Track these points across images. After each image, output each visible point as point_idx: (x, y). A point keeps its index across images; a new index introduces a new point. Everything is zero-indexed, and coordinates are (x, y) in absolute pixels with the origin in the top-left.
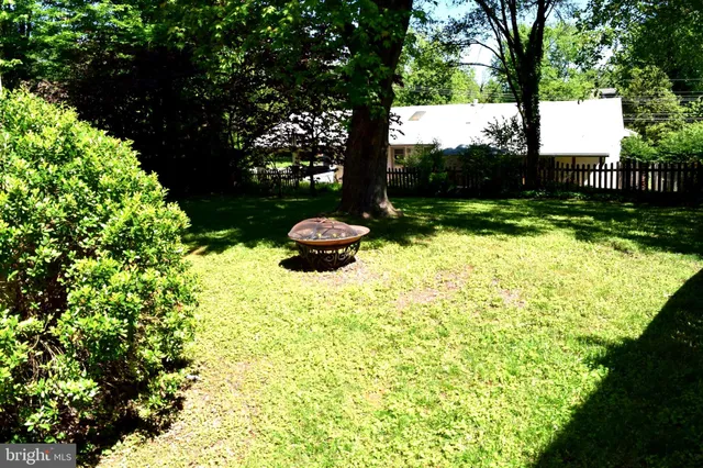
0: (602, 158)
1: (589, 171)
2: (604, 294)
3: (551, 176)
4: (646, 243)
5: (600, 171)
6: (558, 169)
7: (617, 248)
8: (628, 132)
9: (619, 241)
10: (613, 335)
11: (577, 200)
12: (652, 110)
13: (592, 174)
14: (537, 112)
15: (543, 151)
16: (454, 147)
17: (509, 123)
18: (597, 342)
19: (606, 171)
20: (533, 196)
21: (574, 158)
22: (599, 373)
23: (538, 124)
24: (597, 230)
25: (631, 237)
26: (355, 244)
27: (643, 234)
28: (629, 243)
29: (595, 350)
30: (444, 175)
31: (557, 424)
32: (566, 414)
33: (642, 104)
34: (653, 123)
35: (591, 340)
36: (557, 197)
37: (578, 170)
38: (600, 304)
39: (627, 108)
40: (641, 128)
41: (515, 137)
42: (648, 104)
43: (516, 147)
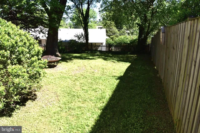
0: (102, 44)
1: (99, 46)
2: (114, 69)
3: (91, 48)
4: (118, 61)
5: (102, 46)
6: (93, 46)
7: (113, 62)
8: (108, 37)
9: (113, 60)
10: (119, 75)
11: (98, 53)
12: (112, 32)
13: (100, 47)
14: (88, 31)
15: (90, 41)
16: (64, 40)
17: (81, 34)
18: (117, 76)
19: (103, 46)
20: (87, 52)
21: (95, 43)
22: (118, 81)
23: (88, 35)
24: (107, 58)
25: (115, 60)
26: (58, 62)
27: (117, 59)
28: (115, 61)
29: (116, 78)
30: (64, 47)
31: (114, 88)
32: (115, 86)
33: (109, 30)
34: (112, 35)
35: (115, 76)
36: (93, 53)
37: (97, 46)
38: (114, 71)
39: (107, 32)
40: (109, 36)
41: (82, 38)
42: (111, 30)
43: (82, 40)
